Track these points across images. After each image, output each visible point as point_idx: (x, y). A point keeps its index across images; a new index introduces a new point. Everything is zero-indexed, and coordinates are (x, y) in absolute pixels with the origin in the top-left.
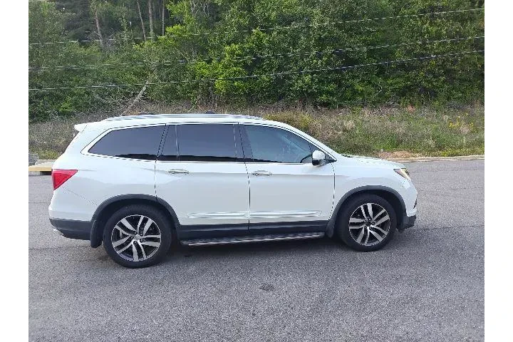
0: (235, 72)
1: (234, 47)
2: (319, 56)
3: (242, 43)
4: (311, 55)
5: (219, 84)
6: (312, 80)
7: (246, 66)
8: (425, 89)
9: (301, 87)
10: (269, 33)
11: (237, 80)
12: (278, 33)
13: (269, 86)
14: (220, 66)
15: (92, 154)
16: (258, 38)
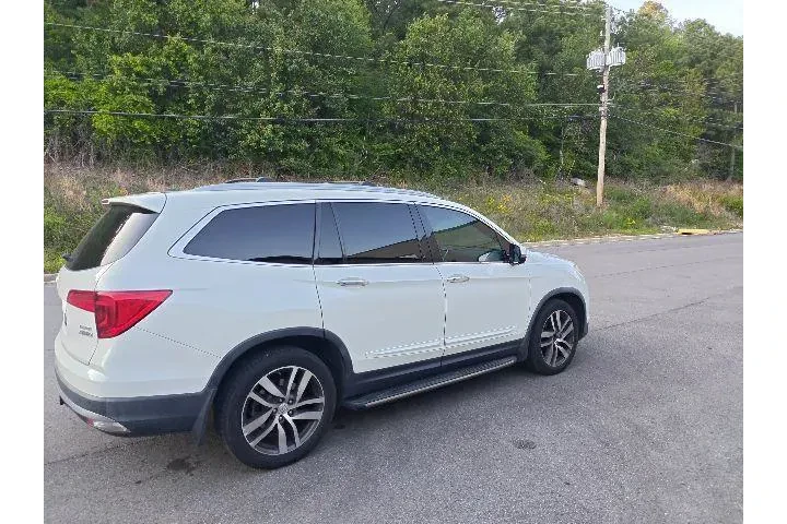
1: (131, 58)
2: (285, 98)
3: (146, 54)
4: (272, 94)
5: (102, 121)
6: (274, 131)
7: (154, 95)
8: (417, 161)
9: (258, 142)
10: (199, 46)
11: (138, 117)
12: (214, 50)
13: (199, 135)
14: (103, 88)
15: (190, 256)
16: (178, 51)
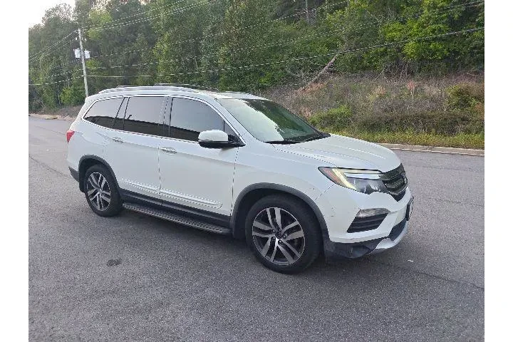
0: (433, 31)
